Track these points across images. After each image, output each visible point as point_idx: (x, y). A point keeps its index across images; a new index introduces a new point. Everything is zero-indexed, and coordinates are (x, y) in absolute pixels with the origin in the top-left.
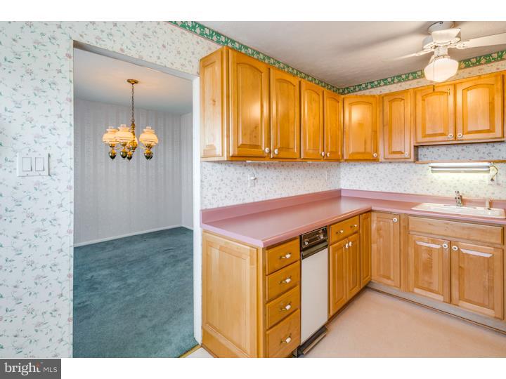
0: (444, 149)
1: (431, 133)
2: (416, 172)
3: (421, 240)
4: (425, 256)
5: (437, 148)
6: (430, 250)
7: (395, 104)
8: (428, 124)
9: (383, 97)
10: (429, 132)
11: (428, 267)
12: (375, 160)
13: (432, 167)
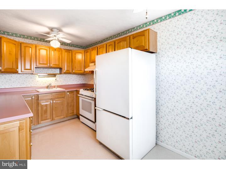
0: (42, 69)
1: (42, 63)
2: (31, 78)
3: (43, 103)
4: (45, 108)
5: (40, 69)
6: (47, 105)
7: (27, 48)
8: (41, 60)
9: (21, 43)
10: (41, 62)
11: (46, 112)
12: (16, 72)
13: (39, 76)
